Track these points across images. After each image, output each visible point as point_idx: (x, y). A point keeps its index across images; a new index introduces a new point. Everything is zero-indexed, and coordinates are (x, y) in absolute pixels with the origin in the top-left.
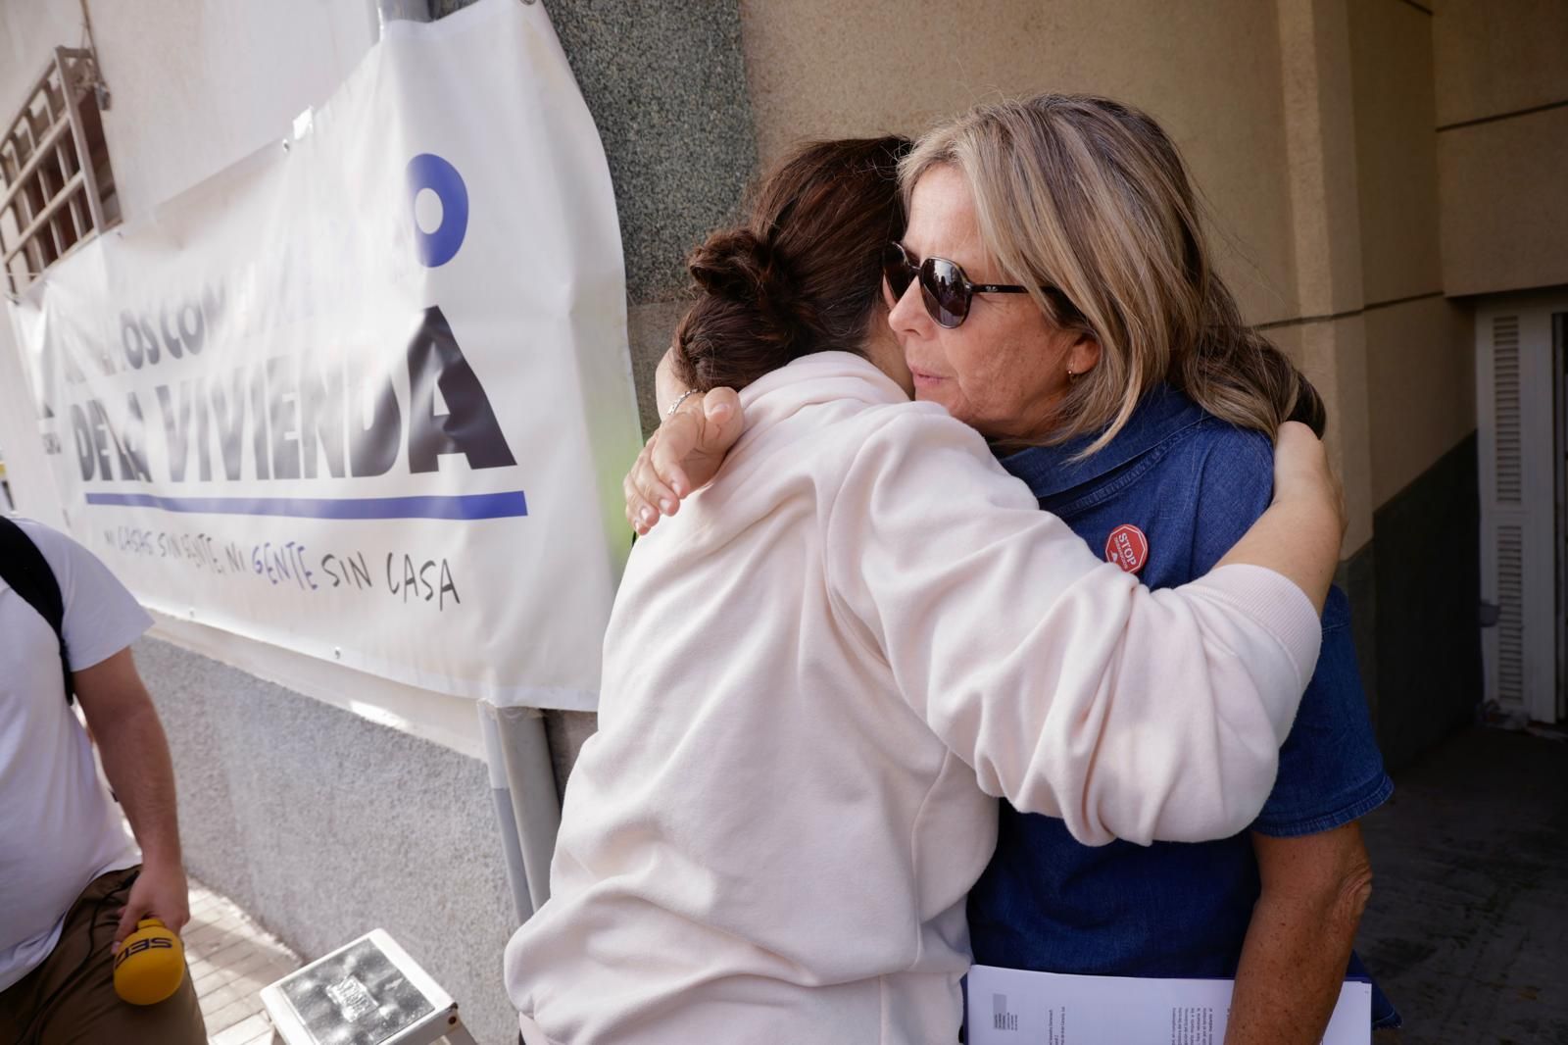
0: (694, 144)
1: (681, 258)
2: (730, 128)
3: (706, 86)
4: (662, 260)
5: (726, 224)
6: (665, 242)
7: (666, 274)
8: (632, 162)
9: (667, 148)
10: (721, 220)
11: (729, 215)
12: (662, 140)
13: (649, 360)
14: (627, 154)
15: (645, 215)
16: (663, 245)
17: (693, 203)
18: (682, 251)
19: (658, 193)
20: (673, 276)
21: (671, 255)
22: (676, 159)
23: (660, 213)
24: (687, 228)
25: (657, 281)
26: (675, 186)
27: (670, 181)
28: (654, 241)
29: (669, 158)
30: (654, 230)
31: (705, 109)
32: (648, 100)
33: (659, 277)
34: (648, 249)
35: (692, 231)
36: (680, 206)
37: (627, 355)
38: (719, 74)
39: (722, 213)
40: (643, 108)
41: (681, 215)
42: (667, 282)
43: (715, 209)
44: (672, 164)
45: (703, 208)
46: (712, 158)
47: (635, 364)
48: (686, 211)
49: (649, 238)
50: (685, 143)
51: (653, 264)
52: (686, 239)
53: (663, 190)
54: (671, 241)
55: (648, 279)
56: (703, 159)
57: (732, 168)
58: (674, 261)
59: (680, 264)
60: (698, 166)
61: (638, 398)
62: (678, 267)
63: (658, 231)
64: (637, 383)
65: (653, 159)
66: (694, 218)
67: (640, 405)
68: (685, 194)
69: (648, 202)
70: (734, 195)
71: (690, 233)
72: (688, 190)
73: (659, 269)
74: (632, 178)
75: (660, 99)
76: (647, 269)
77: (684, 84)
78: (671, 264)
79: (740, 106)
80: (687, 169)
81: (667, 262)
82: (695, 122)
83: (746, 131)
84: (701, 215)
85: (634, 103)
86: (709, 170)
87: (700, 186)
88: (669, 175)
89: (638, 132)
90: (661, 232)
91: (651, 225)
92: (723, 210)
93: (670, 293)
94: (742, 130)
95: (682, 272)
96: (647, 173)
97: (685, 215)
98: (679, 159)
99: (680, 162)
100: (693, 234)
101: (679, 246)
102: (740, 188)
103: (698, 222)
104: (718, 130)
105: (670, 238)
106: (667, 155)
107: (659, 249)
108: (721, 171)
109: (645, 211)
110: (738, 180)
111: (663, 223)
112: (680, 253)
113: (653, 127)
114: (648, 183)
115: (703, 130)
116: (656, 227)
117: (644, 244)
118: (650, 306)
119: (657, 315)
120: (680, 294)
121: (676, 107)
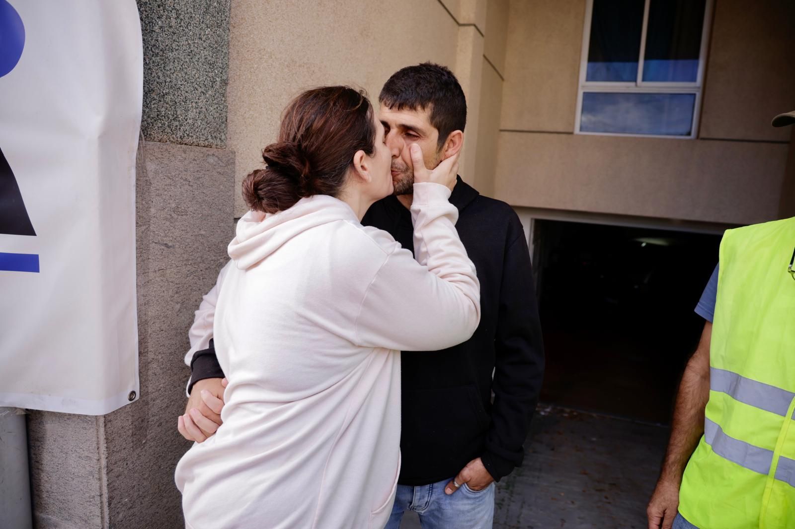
0: (194, 46)
1: (175, 116)
2: (216, 42)
3: (206, 12)
4: (163, 114)
5: (204, 101)
6: (167, 104)
7: (164, 124)
8: (154, 45)
9: (177, 43)
10: (203, 97)
11: (207, 96)
12: (175, 37)
13: (147, 178)
14: (152, 40)
15: (157, 82)
16: (165, 105)
17: (188, 83)
18: (176, 111)
19: (167, 71)
20: (169, 126)
21: (169, 112)
22: (181, 52)
23: (167, 84)
24: (182, 98)
25: (158, 127)
26: (178, 69)
27: (176, 65)
28: (161, 101)
29: (178, 50)
30: (162, 94)
31: (204, 26)
32: (170, 9)
33: (160, 125)
34: (156, 105)
35: (184, 100)
36: (179, 83)
37: (133, 172)
38: (215, 7)
39: (204, 93)
40: (166, 13)
41: (179, 88)
42: (164, 130)
43: (200, 90)
44: (179, 54)
45: (193, 87)
46: (203, 58)
47: (137, 180)
48: (183, 87)
49: (157, 98)
50: (189, 44)
51: (158, 115)
52: (180, 104)
53: (171, 69)
54: (170, 103)
55: (153, 125)
56: (198, 56)
57: (213, 67)
58: (170, 116)
59: (173, 119)
60: (194, 60)
62: (173, 122)
63: (164, 95)
65: (167, 48)
66: (187, 92)
68: (184, 75)
69: (160, 74)
70: (212, 84)
71: (183, 101)
72: (186, 73)
73: (160, 120)
74: (153, 56)
75: (178, 10)
76: (153, 118)
77: (194, 6)
78: (169, 118)
79: (224, 31)
80: (187, 60)
81: (166, 116)
82: (197, 32)
83: (225, 47)
84: (192, 92)
85: (161, 8)
86: (200, 64)
87: (193, 73)
88: (176, 61)
89: (161, 27)
90: (166, 96)
91: (160, 90)
92: (205, 92)
93: (165, 137)
94: (223, 46)
95: (174, 125)
96: (163, 56)
97: (181, 89)
98: (183, 52)
99: (184, 54)
100: (185, 102)
101: (175, 108)
102: (216, 81)
103: (189, 96)
104: (209, 42)
106: (177, 48)
107: (163, 107)
108: (206, 67)
109: (158, 80)
110: (216, 75)
111: (167, 91)
112: (175, 112)
113: (171, 27)
114: (162, 62)
115: (200, 38)
116: (163, 92)
117: (154, 102)
118: (152, 143)
119: (156, 150)
120: (172, 139)
121: (187, 19)
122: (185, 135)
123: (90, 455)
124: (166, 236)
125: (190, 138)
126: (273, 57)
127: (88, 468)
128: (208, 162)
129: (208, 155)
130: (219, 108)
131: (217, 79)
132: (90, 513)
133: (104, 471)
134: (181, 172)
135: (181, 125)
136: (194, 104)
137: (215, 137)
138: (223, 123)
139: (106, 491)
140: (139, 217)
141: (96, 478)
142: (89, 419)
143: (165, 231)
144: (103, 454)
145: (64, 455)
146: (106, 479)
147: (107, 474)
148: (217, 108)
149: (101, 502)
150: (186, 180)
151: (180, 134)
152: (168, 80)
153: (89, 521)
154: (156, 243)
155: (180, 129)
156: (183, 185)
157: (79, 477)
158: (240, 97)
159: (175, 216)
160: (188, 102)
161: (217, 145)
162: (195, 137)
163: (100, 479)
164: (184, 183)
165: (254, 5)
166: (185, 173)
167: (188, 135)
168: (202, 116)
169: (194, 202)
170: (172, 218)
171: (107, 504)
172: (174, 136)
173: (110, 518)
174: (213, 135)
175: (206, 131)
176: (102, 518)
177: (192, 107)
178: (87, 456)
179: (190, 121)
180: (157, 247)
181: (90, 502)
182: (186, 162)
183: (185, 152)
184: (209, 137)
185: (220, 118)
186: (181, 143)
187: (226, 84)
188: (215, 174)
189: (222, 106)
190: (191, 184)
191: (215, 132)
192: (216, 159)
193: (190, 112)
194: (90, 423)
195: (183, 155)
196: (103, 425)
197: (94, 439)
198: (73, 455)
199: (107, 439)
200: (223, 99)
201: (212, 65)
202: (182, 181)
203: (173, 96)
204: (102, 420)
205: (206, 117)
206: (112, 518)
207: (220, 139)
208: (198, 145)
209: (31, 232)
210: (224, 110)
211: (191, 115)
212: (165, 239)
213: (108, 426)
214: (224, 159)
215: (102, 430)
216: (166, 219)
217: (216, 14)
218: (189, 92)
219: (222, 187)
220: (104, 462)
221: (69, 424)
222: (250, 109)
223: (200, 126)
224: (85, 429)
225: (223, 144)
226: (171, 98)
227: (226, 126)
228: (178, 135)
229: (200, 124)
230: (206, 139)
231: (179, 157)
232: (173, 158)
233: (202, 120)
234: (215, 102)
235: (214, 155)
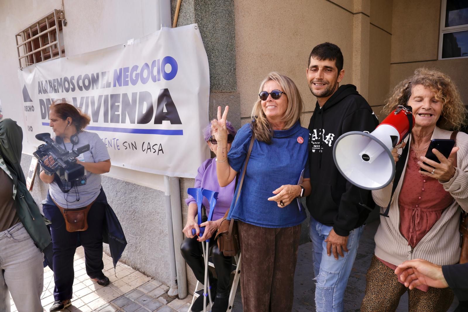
0: (224, 59)
2: (231, 56)
3: (227, 47)
5: (228, 77)
6: (216, 80)
8: (212, 62)
9: (218, 60)
11: (229, 75)
12: (218, 58)
15: (213, 74)
17: (222, 72)
18: (219, 82)
20: (217, 87)
22: (220, 62)
23: (216, 74)
24: (221, 77)
27: (219, 67)
31: (227, 52)
32: (216, 49)
33: (214, 87)
34: (213, 82)
36: (220, 72)
38: (230, 44)
40: (215, 51)
41: (220, 74)
42: (216, 89)
43: (227, 73)
45: (224, 73)
46: (227, 63)
49: (214, 79)
50: (222, 59)
51: (214, 84)
52: (220, 79)
53: (217, 69)
55: (212, 88)
56: (225, 62)
58: (218, 84)
60: (224, 64)
65: (216, 62)
66: (222, 75)
67: (209, 114)
69: (214, 71)
70: (231, 71)
72: (222, 69)
75: (218, 49)
77: (223, 46)
79: (233, 52)
80: (222, 65)
81: (216, 84)
82: (224, 55)
84: (224, 75)
85: (213, 50)
86: (226, 65)
87: (224, 68)
89: (213, 56)
90: (216, 78)
93: (216, 91)
94: (233, 57)
95: (219, 86)
96: (214, 65)
104: (229, 57)
108: (228, 65)
110: (232, 67)
111: (216, 76)
113: (216, 55)
114: (214, 67)
115: (226, 56)
118: (213, 94)
119: (214, 96)
120: (218, 91)
121: (221, 51)
125: (224, 90)
126: (254, 54)
128: (230, 98)
129: (230, 95)
131: (232, 69)
135: (221, 86)
136: (225, 79)
138: (235, 83)
150: (223, 104)
151: (221, 89)
152: (216, 72)
158: (242, 72)
160: (223, 78)
161: (233, 92)
162: (226, 90)
165: (245, 37)
168: (228, 82)
175: (229, 87)
179: (224, 85)
182: (223, 98)
183: (223, 95)
184: (231, 89)
186: (221, 93)
187: (235, 70)
188: (233, 101)
189: (234, 78)
191: (232, 87)
192: (233, 96)
200: (235, 75)
201: (230, 64)
207: (234, 89)
208: (227, 92)
209: (181, 123)
211: (224, 82)
214: (236, 96)
217: (230, 47)
219: (235, 106)
223: (227, 86)
225: (235, 91)
226: (218, 78)
227: (236, 84)
230: (230, 90)
231: (221, 97)
232: (219, 98)
233: (228, 83)
234: (232, 76)
235: (232, 95)
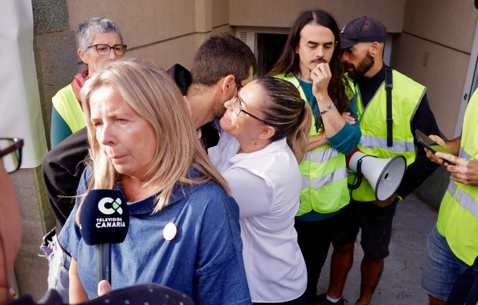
1: (45, 19)
4: (40, 20)
5: (57, 8)
6: (41, 14)
7: (41, 25)
10: (56, 6)
11: (58, 4)
13: (39, 54)
15: (35, 5)
18: (45, 17)
20: (43, 25)
21: (42, 18)
24: (46, 9)
25: (39, 27)
28: (38, 13)
30: (38, 10)
33: (39, 26)
34: (36, 16)
37: (33, 52)
41: (45, 5)
42: (41, 28)
45: (51, 2)
47: (35, 56)
48: (46, 3)
51: (38, 21)
54: (42, 14)
58: (43, 20)
61: (36, 67)
62: (44, 22)
63: (39, 10)
64: (36, 62)
66: (48, 5)
67: (36, 69)
71: (47, 11)
73: (39, 23)
76: (36, 23)
78: (42, 21)
81: (41, 20)
84: (50, 5)
91: (37, 8)
92: (56, 3)
93: (42, 31)
95: (45, 24)
100: (48, 11)
101: (45, 15)
103: (50, 7)
105: (42, 12)
107: (39, 16)
109: (35, 3)
111: (40, 7)
116: (38, 9)
117: (35, 15)
118: (38, 36)
119: (41, 39)
120: (45, 31)
122: (51, 28)
123: (31, 186)
124: (50, 80)
125: (53, 29)
127: (31, 193)
128: (63, 40)
129: (63, 36)
130: (64, 10)
132: (35, 213)
133: (39, 193)
134: (52, 47)
135: (48, 23)
136: (52, 11)
137: (64, 25)
138: (66, 17)
139: (41, 202)
140: (38, 73)
141: (36, 197)
142: (29, 170)
143: (49, 78)
144: (38, 185)
145: (17, 189)
146: (40, 196)
147: (41, 194)
148: (63, 10)
149: (40, 207)
150: (55, 51)
151: (48, 28)
153: (34, 217)
154: (46, 85)
155: (48, 25)
156: (54, 54)
157: (26, 197)
159: (52, 70)
160: (50, 10)
161: (65, 29)
162: (55, 27)
163: (37, 197)
164: (54, 52)
166: (54, 47)
167: (52, 27)
168: (57, 16)
169: (60, 61)
170: (51, 71)
171: (42, 208)
172: (46, 30)
173: (44, 214)
174: (63, 25)
175: (59, 23)
176: (41, 214)
177: (52, 12)
178: (30, 187)
179: (52, 20)
180: (47, 86)
181: (34, 208)
182: (54, 42)
183: (52, 37)
184: (61, 26)
185: (65, 14)
186: (49, 33)
188: (67, 45)
189: (65, 8)
190: (57, 52)
191: (63, 22)
192: (67, 37)
193: (51, 15)
194: (29, 172)
195: (52, 39)
196: (36, 172)
197: (33, 179)
198: (22, 188)
199: (38, 178)
200: (65, 4)
202: (53, 52)
203: (43, 9)
204: (35, 170)
205: (58, 16)
206: (45, 214)
207: (66, 26)
208: (57, 32)
210: (66, 10)
211: (52, 17)
212: (49, 82)
213: (38, 172)
214: (70, 36)
215: (36, 174)
216: (49, 72)
218: (49, 5)
219: (71, 51)
220: (38, 189)
221: (18, 174)
222: (75, 2)
223: (56, 21)
224: (27, 175)
225: (68, 28)
226: (42, 11)
227: (68, 19)
228: (48, 29)
229: (56, 20)
230: (60, 28)
231: (50, 40)
232: (48, 42)
233: (57, 18)
234: (62, 6)
235: (65, 35)
